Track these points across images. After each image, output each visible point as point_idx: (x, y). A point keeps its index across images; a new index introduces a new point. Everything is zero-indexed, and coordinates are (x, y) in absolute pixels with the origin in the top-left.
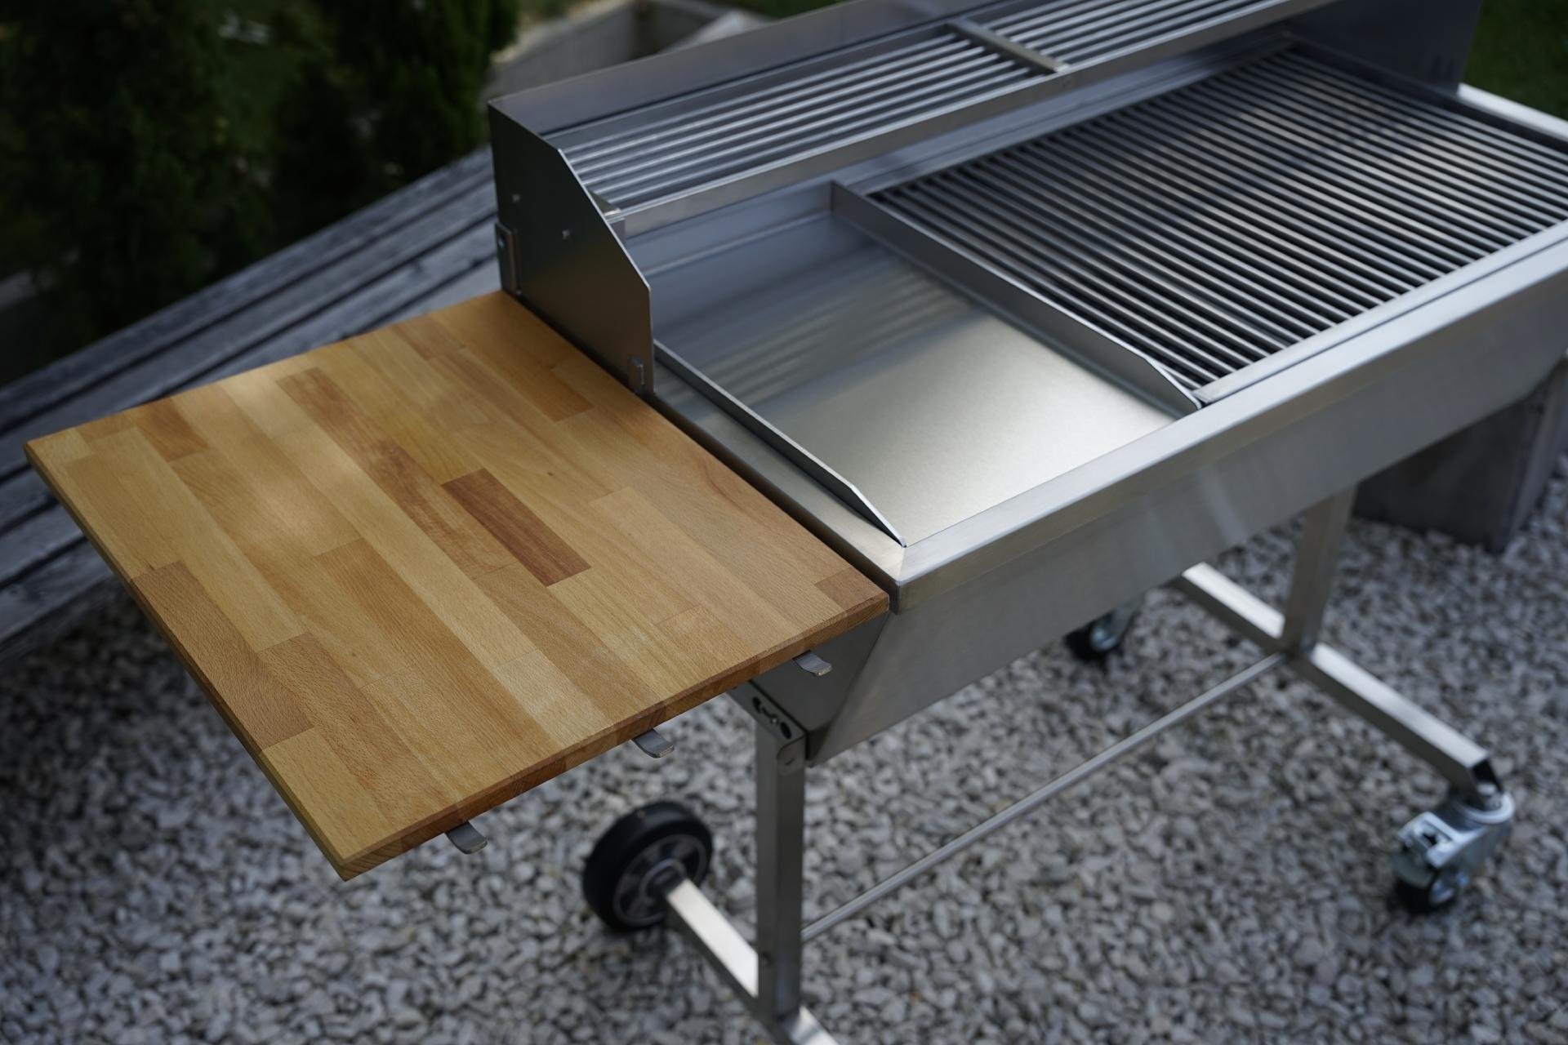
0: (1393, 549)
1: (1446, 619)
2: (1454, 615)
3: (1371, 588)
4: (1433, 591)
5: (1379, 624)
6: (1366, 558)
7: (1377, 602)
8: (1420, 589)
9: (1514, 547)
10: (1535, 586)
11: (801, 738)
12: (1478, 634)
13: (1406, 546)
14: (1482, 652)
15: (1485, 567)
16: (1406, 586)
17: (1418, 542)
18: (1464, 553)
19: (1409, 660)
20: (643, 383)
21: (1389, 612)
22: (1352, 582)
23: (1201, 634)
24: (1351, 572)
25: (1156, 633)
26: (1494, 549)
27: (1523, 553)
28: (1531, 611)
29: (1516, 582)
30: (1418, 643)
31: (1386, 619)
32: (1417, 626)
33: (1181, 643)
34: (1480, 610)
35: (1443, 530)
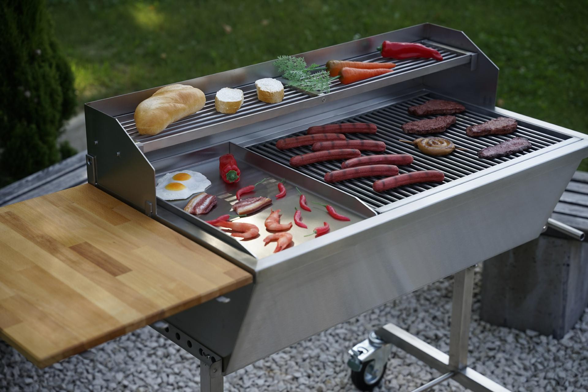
0: (510, 338)
1: (536, 369)
2: (540, 367)
3: (500, 355)
4: (531, 356)
5: (504, 371)
6: (498, 343)
7: (503, 361)
8: (524, 356)
9: (567, 336)
10: (578, 353)
11: (220, 360)
12: (551, 375)
13: (517, 337)
14: (554, 383)
15: (554, 345)
16: (517, 354)
17: (523, 335)
18: (544, 339)
19: (519, 387)
20: (151, 212)
21: (509, 366)
22: (491, 353)
23: (418, 377)
24: (491, 349)
25: (396, 377)
26: (558, 337)
27: (571, 338)
28: (576, 364)
29: (569, 351)
30: (523, 379)
31: (507, 369)
32: (522, 372)
33: (408, 381)
34: (552, 364)
35: (533, 329)
